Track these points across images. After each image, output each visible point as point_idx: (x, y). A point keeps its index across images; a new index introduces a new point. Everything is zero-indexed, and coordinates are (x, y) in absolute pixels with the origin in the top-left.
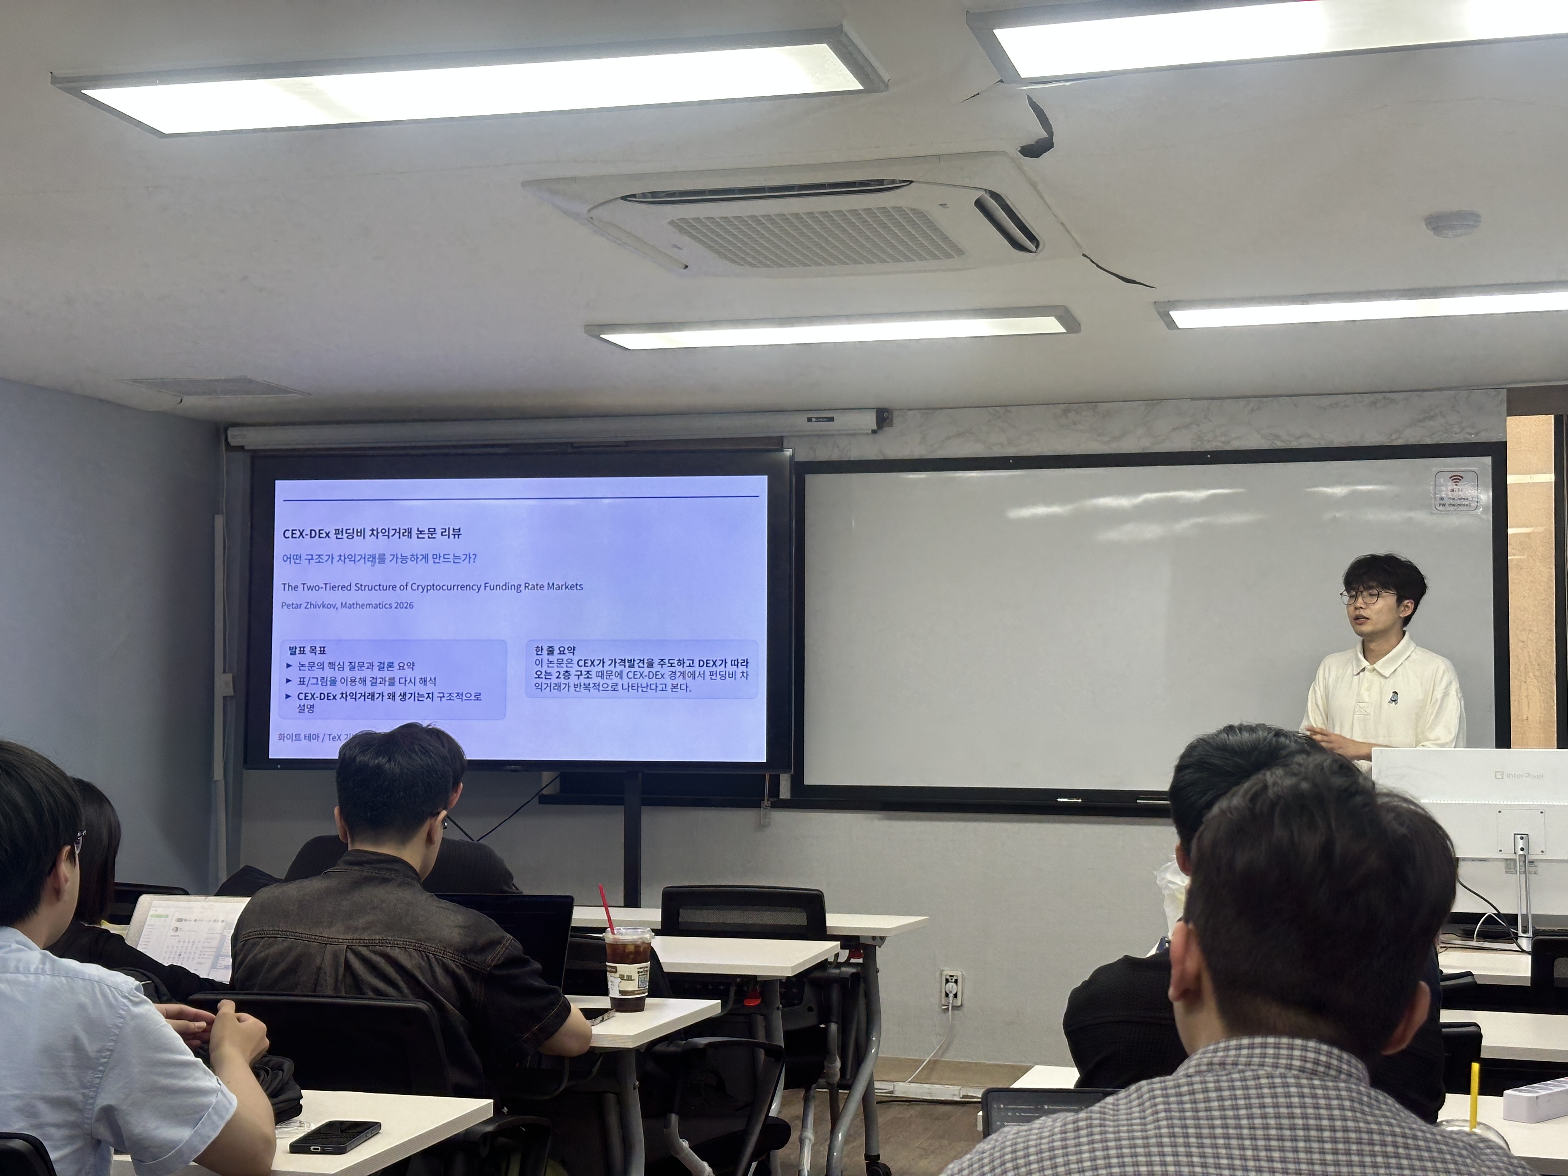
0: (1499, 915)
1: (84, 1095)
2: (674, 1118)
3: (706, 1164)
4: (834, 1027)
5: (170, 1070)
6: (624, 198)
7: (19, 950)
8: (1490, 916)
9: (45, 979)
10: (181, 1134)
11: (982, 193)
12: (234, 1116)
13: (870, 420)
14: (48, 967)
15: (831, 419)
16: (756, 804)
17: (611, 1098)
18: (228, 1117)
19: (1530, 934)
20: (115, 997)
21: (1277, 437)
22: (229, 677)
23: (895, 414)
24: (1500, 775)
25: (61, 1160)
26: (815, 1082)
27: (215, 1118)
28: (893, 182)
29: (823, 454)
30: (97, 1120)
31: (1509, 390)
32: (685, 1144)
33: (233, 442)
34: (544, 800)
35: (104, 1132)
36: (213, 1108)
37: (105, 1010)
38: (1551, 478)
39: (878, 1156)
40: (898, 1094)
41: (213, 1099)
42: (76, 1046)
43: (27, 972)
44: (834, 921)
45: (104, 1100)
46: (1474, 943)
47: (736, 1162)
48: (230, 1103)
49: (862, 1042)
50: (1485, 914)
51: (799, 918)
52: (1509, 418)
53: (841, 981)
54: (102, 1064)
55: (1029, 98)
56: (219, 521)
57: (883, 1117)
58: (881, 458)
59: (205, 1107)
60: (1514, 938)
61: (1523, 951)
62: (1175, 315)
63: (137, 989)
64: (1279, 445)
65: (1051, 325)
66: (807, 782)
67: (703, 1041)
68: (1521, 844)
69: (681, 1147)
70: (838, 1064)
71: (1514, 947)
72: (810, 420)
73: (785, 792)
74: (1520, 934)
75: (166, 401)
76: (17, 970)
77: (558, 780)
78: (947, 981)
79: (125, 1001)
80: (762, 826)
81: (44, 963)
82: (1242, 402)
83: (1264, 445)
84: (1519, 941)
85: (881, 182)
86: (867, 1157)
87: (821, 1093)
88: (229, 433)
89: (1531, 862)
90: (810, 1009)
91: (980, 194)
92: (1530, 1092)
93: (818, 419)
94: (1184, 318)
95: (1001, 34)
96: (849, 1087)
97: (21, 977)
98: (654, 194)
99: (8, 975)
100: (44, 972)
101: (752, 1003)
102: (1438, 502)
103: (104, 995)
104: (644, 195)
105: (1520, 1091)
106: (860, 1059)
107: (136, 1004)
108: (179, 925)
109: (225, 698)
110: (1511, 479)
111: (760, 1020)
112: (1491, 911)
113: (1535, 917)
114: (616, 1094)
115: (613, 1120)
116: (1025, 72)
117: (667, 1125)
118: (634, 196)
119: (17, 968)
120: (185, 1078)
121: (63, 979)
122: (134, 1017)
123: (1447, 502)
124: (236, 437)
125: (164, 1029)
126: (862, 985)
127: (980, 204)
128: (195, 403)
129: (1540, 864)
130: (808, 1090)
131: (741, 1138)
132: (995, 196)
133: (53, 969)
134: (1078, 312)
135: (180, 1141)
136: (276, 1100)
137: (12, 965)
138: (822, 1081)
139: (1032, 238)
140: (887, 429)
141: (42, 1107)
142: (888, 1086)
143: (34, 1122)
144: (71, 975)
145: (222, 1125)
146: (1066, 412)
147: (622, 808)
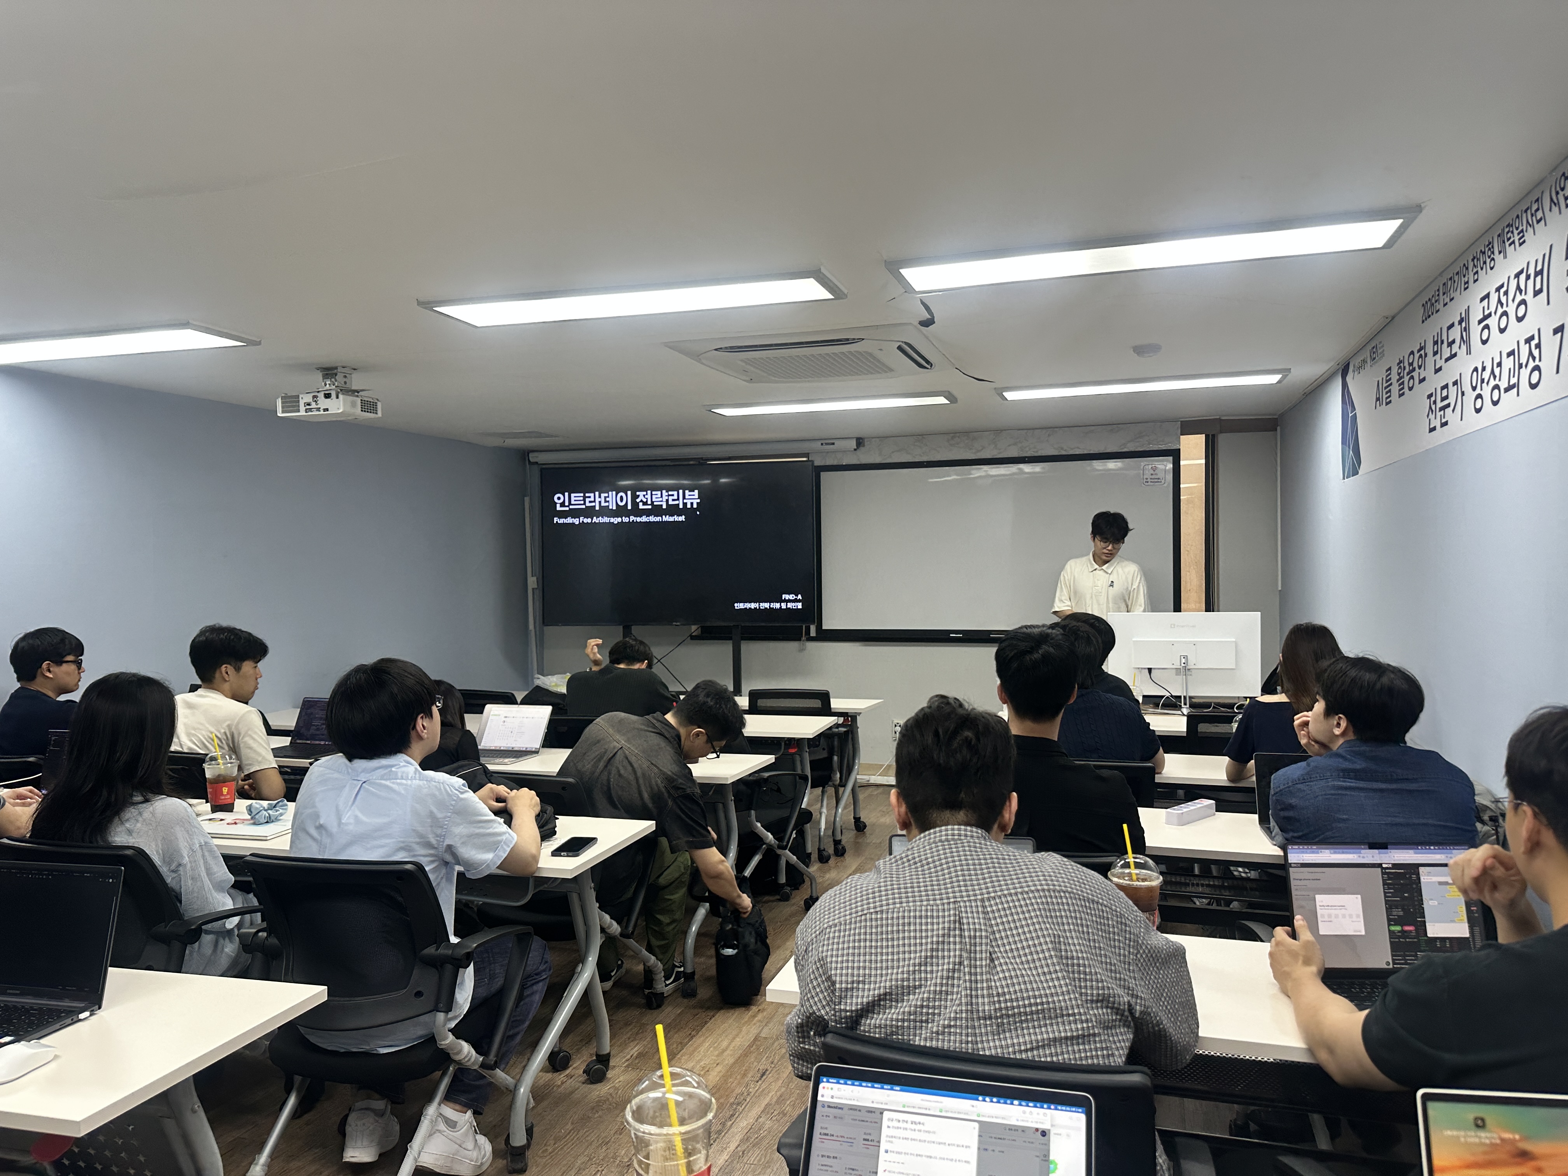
0: (1172, 696)
1: (437, 840)
2: (753, 812)
3: (769, 834)
4: (836, 758)
5: (481, 825)
6: (716, 350)
7: (405, 766)
8: (1168, 697)
9: (417, 782)
10: (489, 856)
11: (901, 343)
12: (514, 846)
13: (853, 444)
14: (417, 775)
15: (833, 444)
16: (799, 639)
17: (721, 806)
18: (511, 846)
19: (1188, 706)
20: (451, 791)
21: (1062, 449)
22: (535, 579)
23: (866, 440)
24: (1173, 626)
25: (430, 870)
26: (827, 784)
27: (505, 847)
28: (854, 339)
29: (830, 462)
30: (445, 852)
31: (1181, 421)
32: (759, 825)
33: (532, 460)
34: (693, 638)
35: (448, 858)
36: (504, 843)
37: (446, 797)
38: (1203, 461)
39: (860, 818)
40: (872, 781)
41: (504, 837)
42: (432, 815)
43: (407, 779)
44: (836, 704)
45: (448, 842)
46: (1159, 711)
47: (785, 831)
48: (513, 839)
49: (851, 763)
50: (1164, 696)
51: (816, 704)
52: (1182, 437)
53: (839, 735)
54: (446, 825)
55: (921, 300)
56: (527, 499)
57: (862, 796)
58: (859, 463)
59: (500, 842)
60: (1179, 708)
61: (1184, 715)
62: (1006, 394)
63: (463, 785)
64: (1064, 453)
65: (942, 400)
66: (824, 627)
67: (766, 775)
68: (1183, 660)
69: (757, 826)
70: (838, 775)
71: (1179, 712)
72: (822, 444)
73: (813, 633)
74: (1183, 706)
75: (497, 442)
76: (402, 778)
77: (700, 629)
78: (896, 726)
79: (457, 792)
80: (802, 650)
81: (415, 774)
82: (1044, 431)
83: (1056, 453)
84: (1182, 710)
85: (848, 340)
86: (854, 818)
87: (831, 790)
88: (530, 455)
89: (1189, 670)
90: (824, 749)
91: (899, 344)
92: (1178, 810)
93: (827, 444)
94: (1010, 396)
95: (904, 272)
96: (844, 786)
97: (404, 781)
98: (731, 348)
99: (398, 781)
100: (415, 779)
101: (793, 751)
102: (1145, 480)
103: (445, 790)
104: (726, 348)
105: (1174, 809)
106: (850, 770)
107: (462, 793)
108: (505, 719)
109: (533, 589)
110: (1182, 463)
111: (798, 758)
112: (1168, 694)
113: (1191, 698)
114: (723, 803)
115: (721, 815)
116: (917, 288)
117: (750, 816)
118: (721, 348)
119: (402, 776)
120: (489, 828)
121: (425, 782)
122: (462, 799)
123: (1149, 480)
124: (533, 457)
125: (478, 805)
126: (850, 736)
127: (900, 348)
128: (511, 442)
129: (1193, 671)
130: (824, 788)
131: (787, 820)
132: (906, 343)
133: (420, 777)
134: (955, 393)
135: (489, 859)
136: (542, 830)
137: (400, 775)
138: (830, 783)
139: (928, 362)
140: (861, 448)
141: (416, 847)
142: (866, 777)
143: (412, 854)
144: (429, 780)
145: (508, 850)
146: (953, 438)
147: (731, 641)
